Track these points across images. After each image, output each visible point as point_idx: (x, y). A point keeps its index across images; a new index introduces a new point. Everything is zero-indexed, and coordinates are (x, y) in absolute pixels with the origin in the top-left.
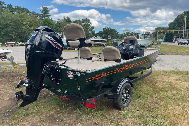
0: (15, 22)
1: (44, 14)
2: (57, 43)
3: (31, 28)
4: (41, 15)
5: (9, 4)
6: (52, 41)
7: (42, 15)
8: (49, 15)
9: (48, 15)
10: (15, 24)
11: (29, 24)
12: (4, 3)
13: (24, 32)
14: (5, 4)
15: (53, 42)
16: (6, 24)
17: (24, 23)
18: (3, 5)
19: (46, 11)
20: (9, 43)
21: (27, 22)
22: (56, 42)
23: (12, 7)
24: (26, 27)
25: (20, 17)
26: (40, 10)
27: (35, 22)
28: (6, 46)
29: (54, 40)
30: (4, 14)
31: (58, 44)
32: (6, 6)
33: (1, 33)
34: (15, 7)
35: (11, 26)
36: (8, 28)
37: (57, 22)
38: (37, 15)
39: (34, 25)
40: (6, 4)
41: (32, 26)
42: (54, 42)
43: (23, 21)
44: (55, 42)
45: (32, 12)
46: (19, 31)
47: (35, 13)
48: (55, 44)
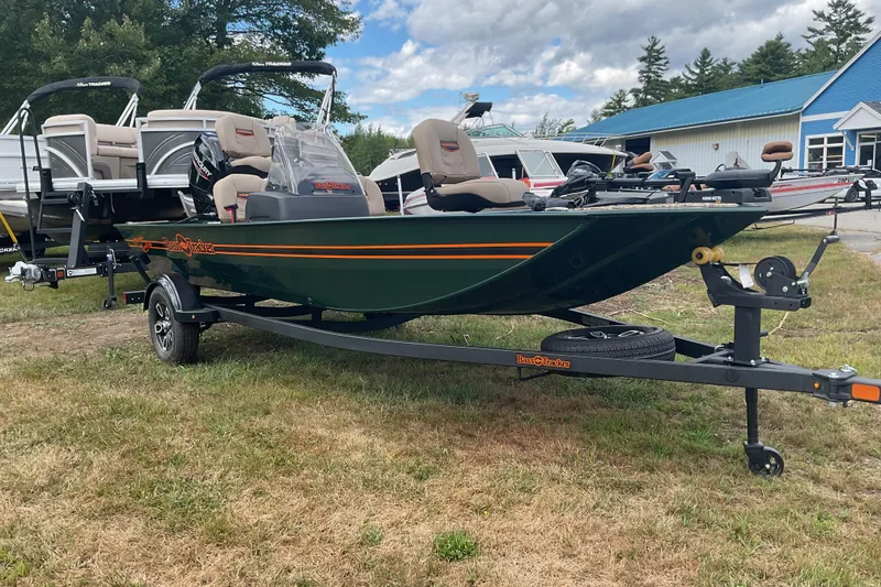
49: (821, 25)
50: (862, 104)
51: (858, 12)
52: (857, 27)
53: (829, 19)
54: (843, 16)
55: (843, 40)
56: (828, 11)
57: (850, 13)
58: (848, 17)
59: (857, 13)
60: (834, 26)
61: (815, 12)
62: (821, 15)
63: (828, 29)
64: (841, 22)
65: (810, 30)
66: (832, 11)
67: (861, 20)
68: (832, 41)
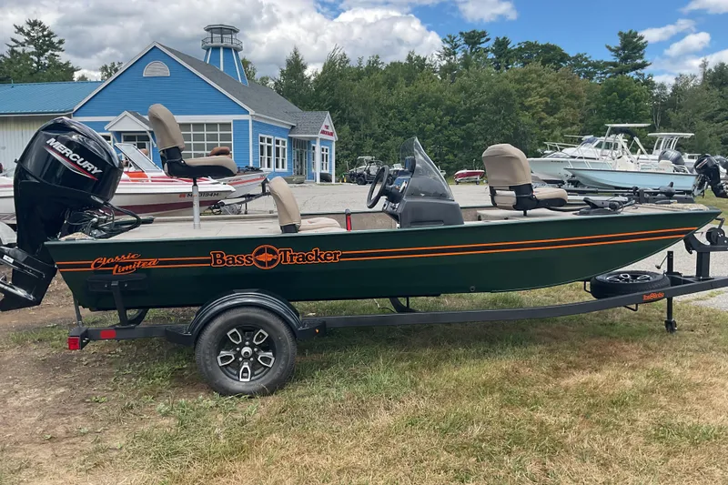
0: (495, 101)
1: (624, 59)
2: (81, 162)
3: (550, 120)
4: (611, 64)
5: (500, 39)
6: (63, 155)
7: (615, 65)
8: (644, 62)
9: (639, 61)
10: (496, 105)
11: (547, 103)
12: (484, 36)
13: (524, 133)
14: (487, 37)
15: (68, 159)
16: (469, 108)
17: (529, 101)
18: (480, 43)
19: (630, 48)
20: (465, 171)
21: (541, 96)
22: (78, 157)
23: (509, 47)
24: (533, 115)
25: (518, 81)
26: (608, 47)
27: (571, 96)
28: (458, 183)
29: (70, 153)
30: (468, 76)
31: (86, 164)
32: (490, 44)
33: (452, 138)
34: (517, 47)
35: (482, 114)
36: (473, 122)
37: (669, 91)
38: (596, 65)
39: (566, 105)
40: (488, 40)
41: (559, 109)
42: (71, 157)
43: (525, 94)
44: (74, 157)
45: (575, 58)
46: (507, 132)
47: (586, 60)
48: (75, 163)
49: (22, 38)
50: (126, 113)
51: (52, 34)
52: (52, 46)
53: (28, 34)
54: (41, 34)
55: (42, 55)
56: (27, 28)
57: (45, 33)
58: (44, 36)
59: (50, 34)
60: (32, 41)
61: (16, 26)
62: (20, 30)
63: (29, 43)
64: (39, 38)
65: (13, 40)
66: (29, 29)
67: (55, 40)
68: (33, 53)
